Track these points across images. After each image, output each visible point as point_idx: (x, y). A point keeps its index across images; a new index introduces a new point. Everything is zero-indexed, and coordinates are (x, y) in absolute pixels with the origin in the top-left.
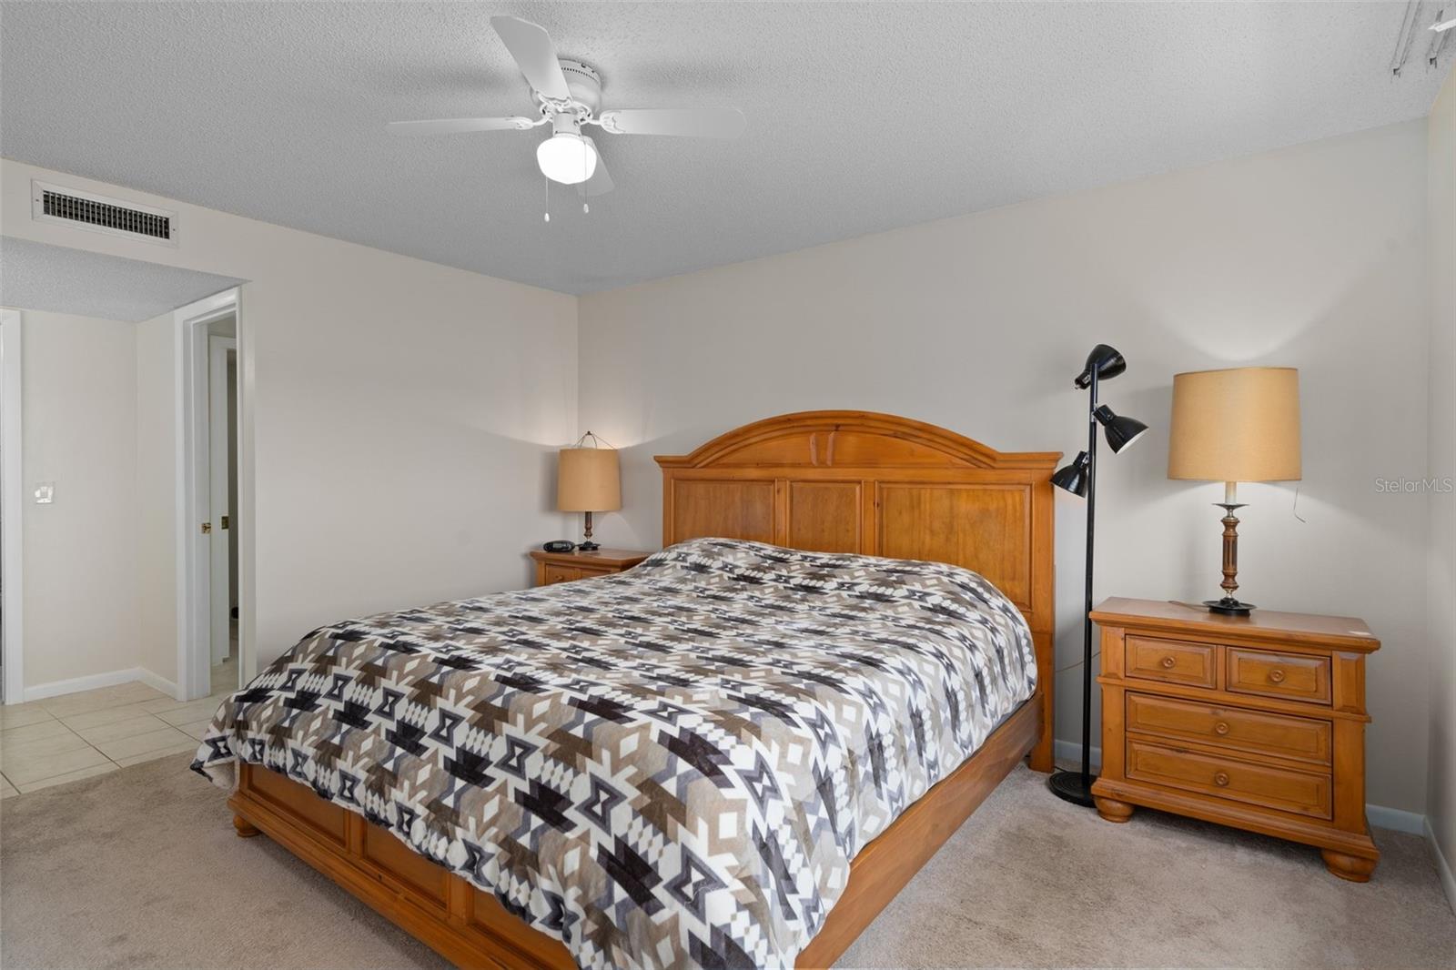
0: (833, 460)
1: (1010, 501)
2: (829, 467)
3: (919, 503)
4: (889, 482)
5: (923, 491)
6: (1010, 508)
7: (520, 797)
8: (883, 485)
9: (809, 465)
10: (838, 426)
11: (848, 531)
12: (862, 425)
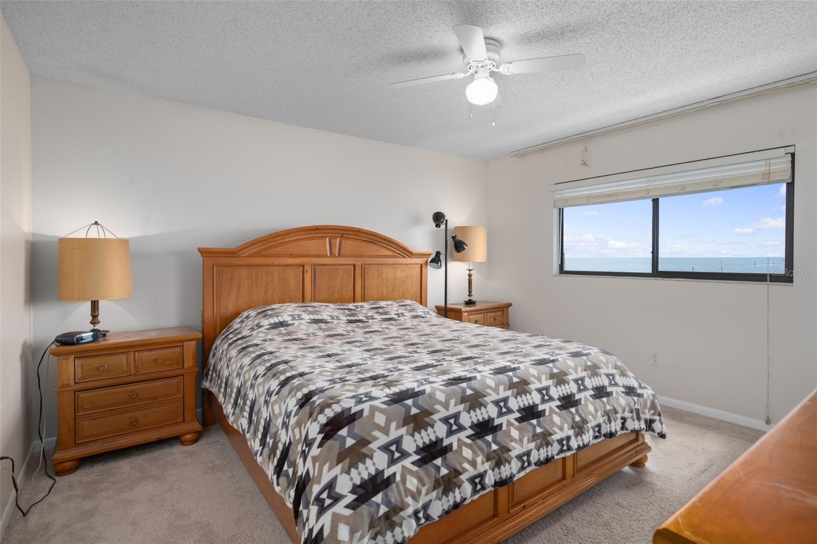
0: (339, 254)
1: (415, 272)
2: (336, 257)
3: (381, 274)
4: (369, 265)
5: (383, 268)
6: (415, 274)
7: (518, 420)
8: (365, 266)
9: (326, 256)
10: (343, 234)
11: (348, 291)
12: (357, 235)
